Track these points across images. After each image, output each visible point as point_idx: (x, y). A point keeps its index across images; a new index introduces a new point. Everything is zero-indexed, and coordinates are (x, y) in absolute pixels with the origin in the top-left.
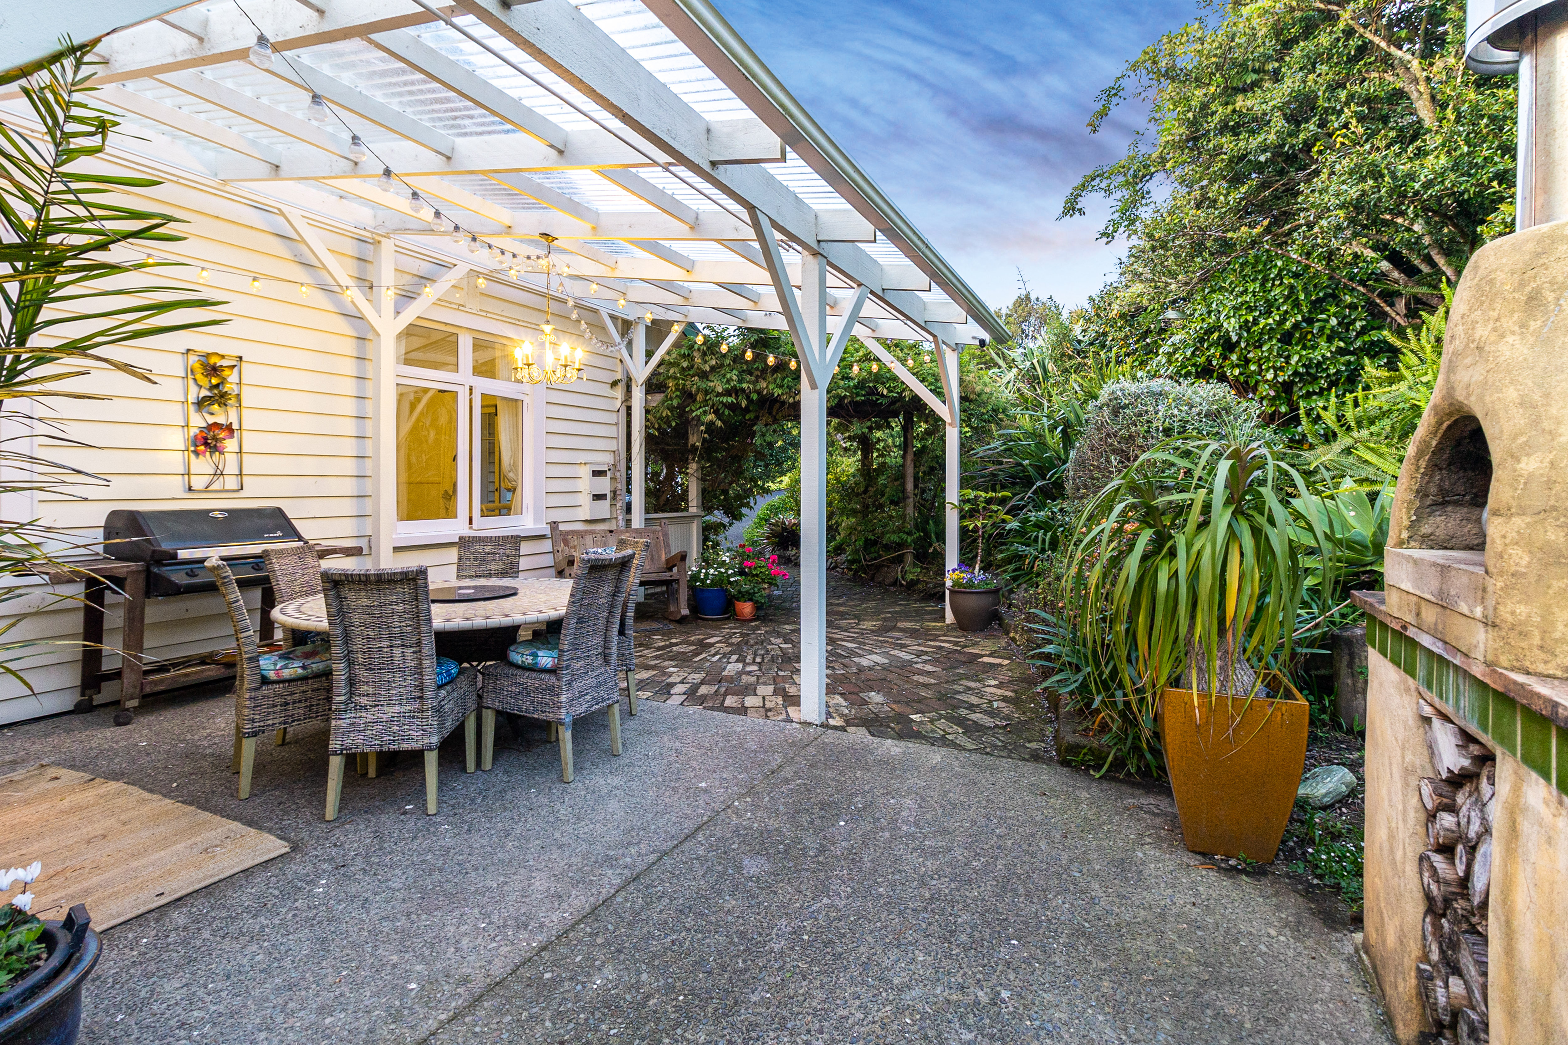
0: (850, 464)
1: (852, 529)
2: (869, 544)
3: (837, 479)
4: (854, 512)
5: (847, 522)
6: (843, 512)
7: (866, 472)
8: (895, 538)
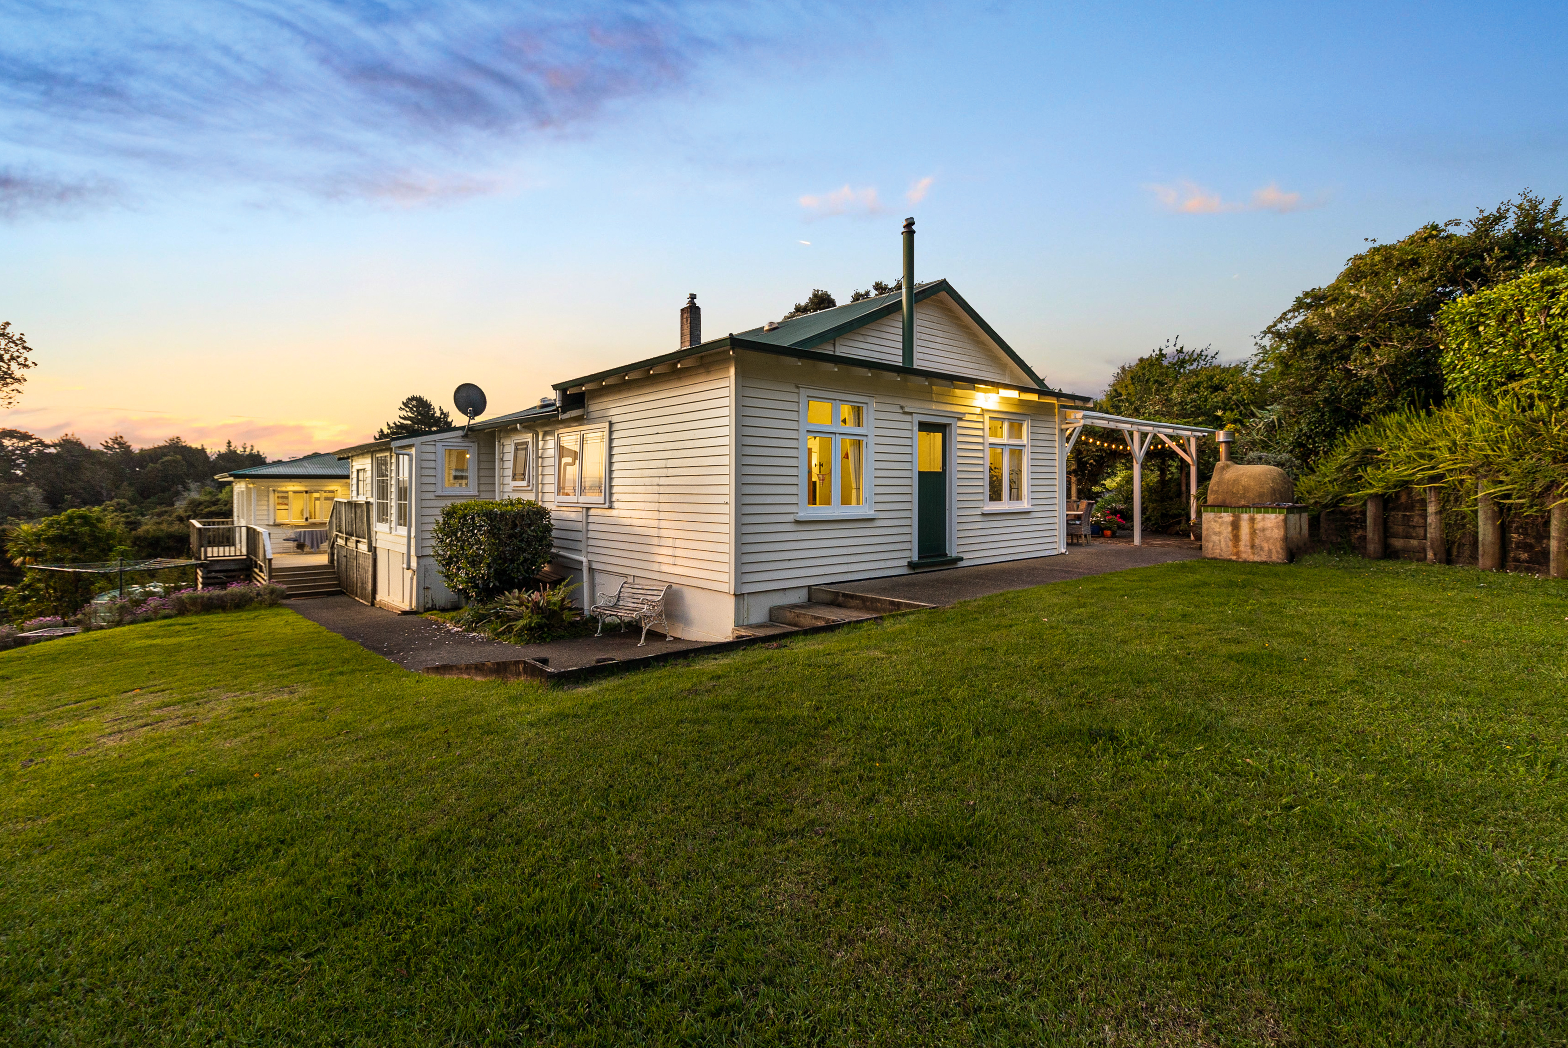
0: (1154, 477)
1: (1154, 509)
2: (1164, 516)
3: (1148, 485)
4: (1156, 501)
5: (1151, 505)
6: (1150, 501)
7: (1163, 482)
8: (1176, 512)
